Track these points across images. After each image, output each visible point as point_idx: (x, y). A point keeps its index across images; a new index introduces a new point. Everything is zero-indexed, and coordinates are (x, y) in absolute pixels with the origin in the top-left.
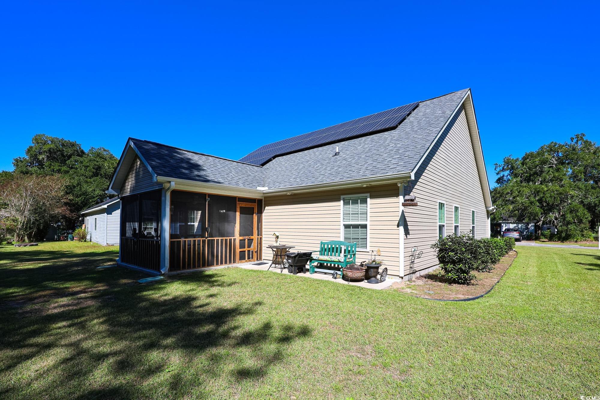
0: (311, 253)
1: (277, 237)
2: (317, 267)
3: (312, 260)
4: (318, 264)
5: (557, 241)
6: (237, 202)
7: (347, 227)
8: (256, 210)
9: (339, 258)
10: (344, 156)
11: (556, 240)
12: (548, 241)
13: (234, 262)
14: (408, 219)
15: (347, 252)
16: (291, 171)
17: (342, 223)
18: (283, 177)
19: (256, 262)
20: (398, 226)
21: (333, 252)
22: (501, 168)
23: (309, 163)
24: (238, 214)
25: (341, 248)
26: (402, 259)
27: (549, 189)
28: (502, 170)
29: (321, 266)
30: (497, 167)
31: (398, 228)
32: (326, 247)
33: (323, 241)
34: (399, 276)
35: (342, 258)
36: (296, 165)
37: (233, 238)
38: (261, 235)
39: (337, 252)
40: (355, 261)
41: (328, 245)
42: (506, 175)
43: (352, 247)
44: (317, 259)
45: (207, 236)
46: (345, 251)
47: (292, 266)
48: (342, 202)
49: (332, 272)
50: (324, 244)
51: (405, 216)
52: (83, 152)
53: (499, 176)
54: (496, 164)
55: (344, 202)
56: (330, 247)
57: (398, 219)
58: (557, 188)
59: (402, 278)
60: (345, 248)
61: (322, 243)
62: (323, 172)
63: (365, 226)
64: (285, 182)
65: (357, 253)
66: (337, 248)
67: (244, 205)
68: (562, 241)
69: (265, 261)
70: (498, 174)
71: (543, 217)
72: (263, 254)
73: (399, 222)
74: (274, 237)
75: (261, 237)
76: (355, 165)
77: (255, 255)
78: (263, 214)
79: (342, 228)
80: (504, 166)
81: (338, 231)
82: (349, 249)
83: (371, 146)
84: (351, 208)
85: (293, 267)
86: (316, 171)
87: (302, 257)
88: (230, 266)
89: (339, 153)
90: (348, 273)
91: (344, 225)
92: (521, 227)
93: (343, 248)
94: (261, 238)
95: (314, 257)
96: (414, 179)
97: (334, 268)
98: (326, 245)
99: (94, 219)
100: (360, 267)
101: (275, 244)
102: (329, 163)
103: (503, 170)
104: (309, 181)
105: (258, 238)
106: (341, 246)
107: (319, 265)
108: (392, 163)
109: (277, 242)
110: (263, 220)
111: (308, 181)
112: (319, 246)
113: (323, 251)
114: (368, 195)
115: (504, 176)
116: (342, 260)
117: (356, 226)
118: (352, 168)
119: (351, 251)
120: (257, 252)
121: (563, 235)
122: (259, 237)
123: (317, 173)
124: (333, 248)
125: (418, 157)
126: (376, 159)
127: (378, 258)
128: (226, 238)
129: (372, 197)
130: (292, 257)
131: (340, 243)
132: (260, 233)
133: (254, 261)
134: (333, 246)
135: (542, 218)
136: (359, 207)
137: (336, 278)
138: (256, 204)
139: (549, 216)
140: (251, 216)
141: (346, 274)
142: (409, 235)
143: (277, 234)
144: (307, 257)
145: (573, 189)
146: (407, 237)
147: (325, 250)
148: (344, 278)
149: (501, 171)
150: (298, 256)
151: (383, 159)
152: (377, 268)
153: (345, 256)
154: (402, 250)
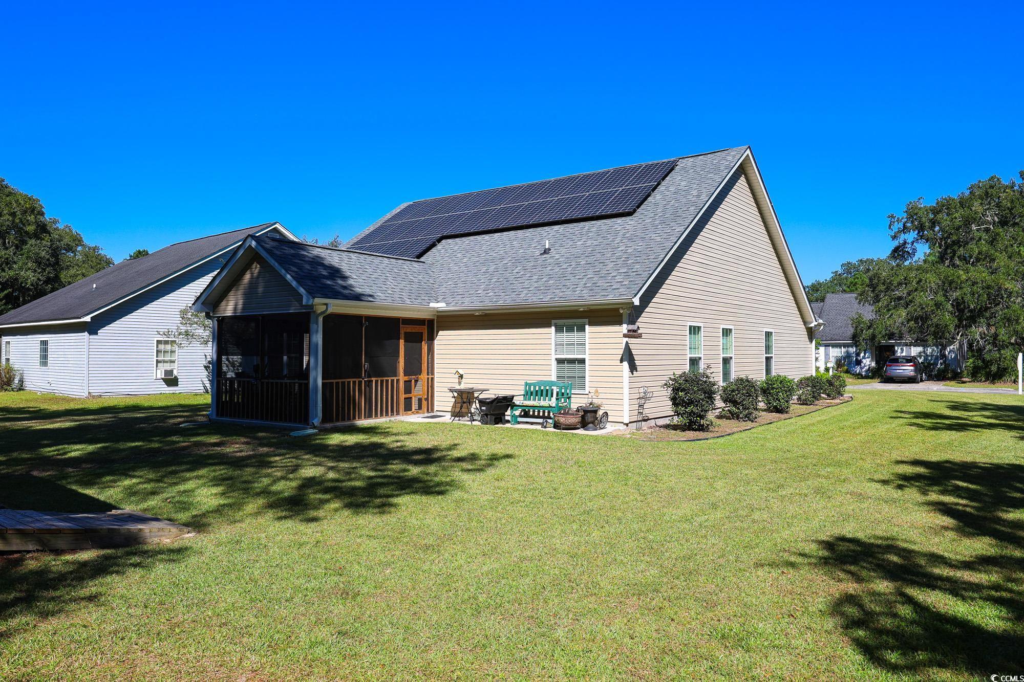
0: (513, 397)
1: (461, 376)
2: (520, 416)
3: (513, 406)
4: (521, 413)
5: (984, 382)
6: (401, 326)
7: (560, 361)
8: (425, 336)
9: (550, 403)
10: (557, 256)
11: (981, 380)
12: (970, 382)
13: (398, 414)
14: (634, 352)
15: (560, 394)
16: (476, 275)
17: (554, 357)
18: (464, 285)
19: (426, 415)
20: (621, 361)
21: (542, 395)
22: (901, 225)
23: (504, 262)
24: (402, 342)
25: (552, 390)
26: (626, 402)
27: (969, 278)
28: (903, 230)
29: (526, 414)
30: (894, 222)
31: (621, 364)
32: (532, 389)
33: (528, 382)
34: (623, 423)
35: (553, 402)
36: (483, 264)
37: (395, 379)
38: (433, 374)
39: (547, 396)
40: (570, 405)
41: (535, 387)
42: (909, 241)
43: (566, 389)
44: (521, 404)
45: (363, 375)
46: (557, 393)
47: (487, 415)
48: (553, 328)
49: (541, 421)
50: (530, 385)
51: (630, 349)
53: (896, 243)
54: (892, 216)
55: (556, 328)
56: (537, 389)
57: (621, 352)
58: (984, 275)
59: (627, 425)
60: (558, 390)
61: (526, 384)
62: (526, 285)
63: (582, 361)
64: (471, 295)
65: (572, 396)
66: (547, 390)
67: (410, 329)
68: (993, 382)
69: (439, 414)
70: (894, 237)
71: (960, 334)
72: (436, 403)
73: (622, 357)
74: (457, 376)
75: (432, 376)
76: (570, 277)
77: (424, 403)
78: (436, 342)
79: (554, 363)
80: (906, 222)
81: (548, 368)
82: (563, 391)
83: (595, 243)
84: (565, 337)
85: (489, 416)
86: (516, 279)
87: (502, 402)
88: (393, 419)
89: (550, 249)
90: (560, 418)
91: (556, 359)
92: (932, 353)
93: (555, 390)
94: (432, 379)
95: (517, 403)
96: (638, 304)
97: (543, 415)
98: (532, 387)
99: (37, 342)
100: (576, 413)
101: (458, 387)
102: (535, 267)
103: (905, 229)
104: (508, 297)
105: (428, 378)
106: (553, 387)
107: (523, 414)
108: (616, 281)
109: (460, 383)
110: (436, 352)
111: (506, 297)
112: (523, 388)
113: (528, 394)
114: (587, 320)
115: (905, 243)
116: (554, 405)
117: (572, 361)
118: (567, 281)
119: (565, 394)
120: (427, 399)
121: (994, 368)
122: (430, 377)
123: (519, 285)
124: (542, 391)
125: (646, 274)
126: (598, 270)
127: (596, 401)
128: (387, 378)
129: (591, 324)
130: (488, 403)
131: (552, 383)
132: (431, 370)
133: (424, 413)
134: (542, 388)
135: (958, 335)
136: (575, 336)
137: (545, 427)
138: (426, 327)
139: (971, 332)
140: (420, 344)
141: (558, 420)
142: (637, 371)
143: (461, 372)
144: (506, 402)
145: (1012, 279)
146: (633, 374)
147: (532, 393)
148: (556, 426)
149: (899, 232)
150: (496, 401)
151: (607, 272)
152: (595, 412)
153: (557, 399)
154: (626, 391)
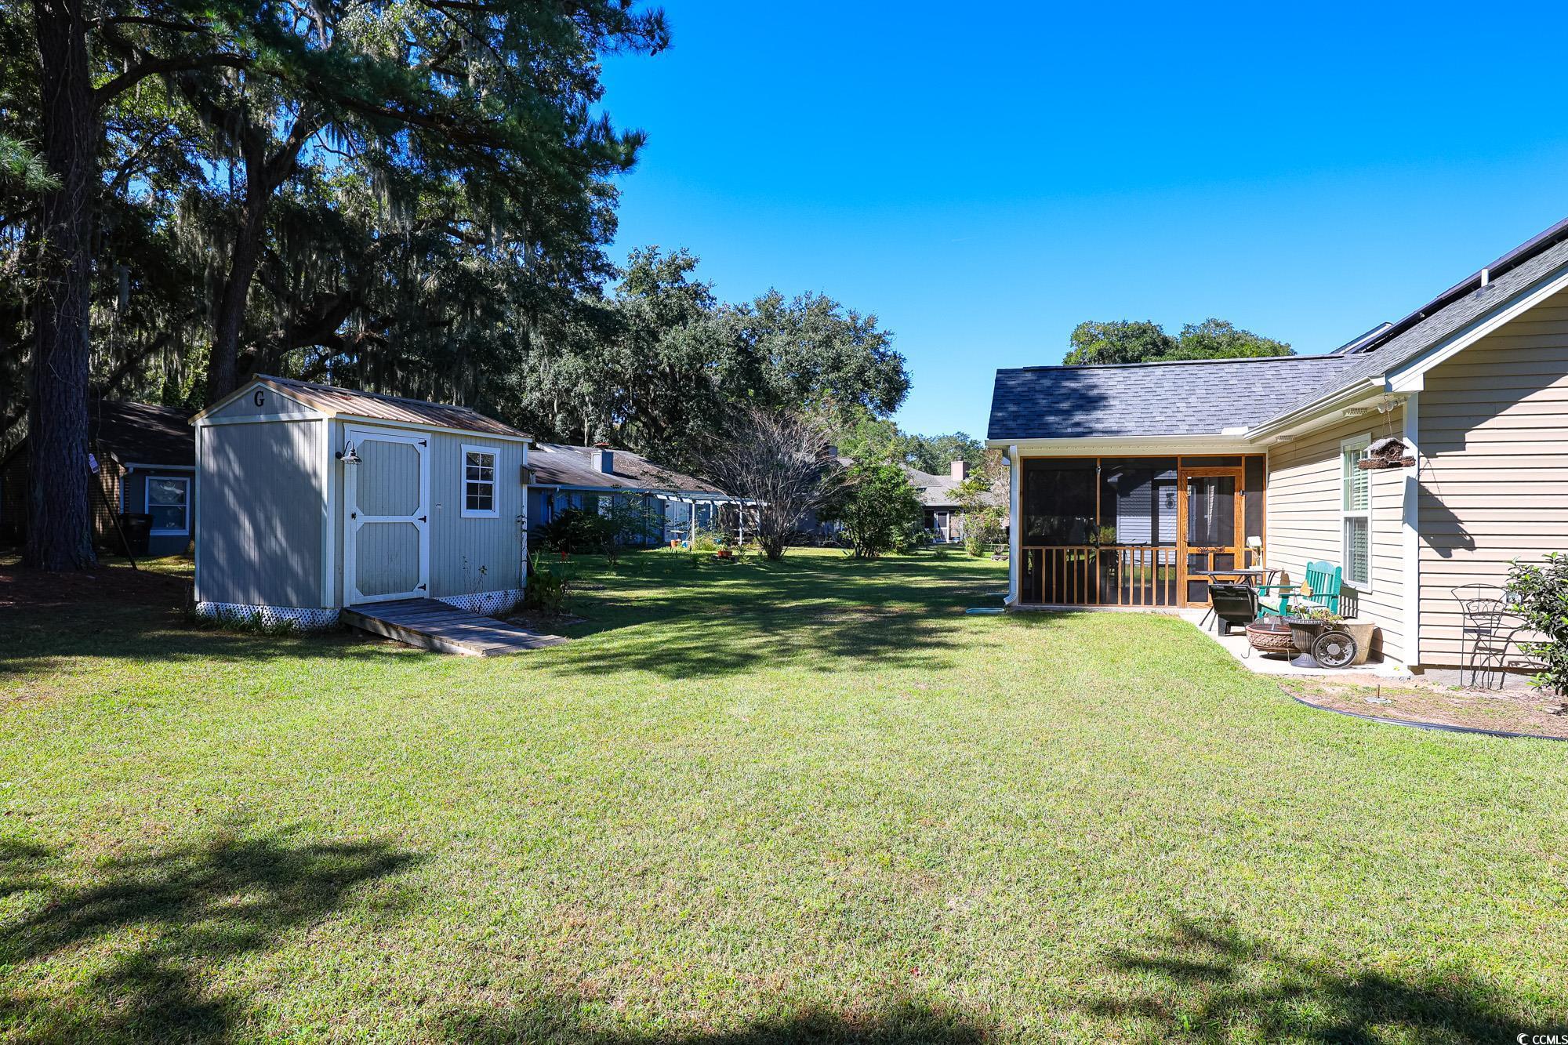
6: (1180, 468)
8: (1241, 483)
17: (1343, 514)
24: (1181, 493)
33: (1312, 562)
34: (1403, 662)
45: (1098, 542)
48: (1342, 457)
52: (1166, 342)
55: (1345, 455)
57: (1402, 501)
59: (1416, 670)
61: (1308, 566)
67: (1201, 472)
78: (1268, 493)
79: (1344, 528)
81: (1337, 536)
87: (1225, 596)
91: (1346, 519)
110: (1268, 508)
114: (1369, 435)
138: (1240, 468)
140: (1228, 496)
142: (1469, 547)
146: (1447, 556)
